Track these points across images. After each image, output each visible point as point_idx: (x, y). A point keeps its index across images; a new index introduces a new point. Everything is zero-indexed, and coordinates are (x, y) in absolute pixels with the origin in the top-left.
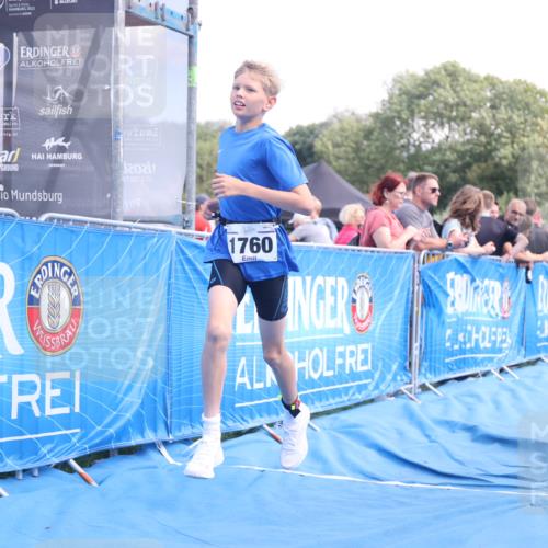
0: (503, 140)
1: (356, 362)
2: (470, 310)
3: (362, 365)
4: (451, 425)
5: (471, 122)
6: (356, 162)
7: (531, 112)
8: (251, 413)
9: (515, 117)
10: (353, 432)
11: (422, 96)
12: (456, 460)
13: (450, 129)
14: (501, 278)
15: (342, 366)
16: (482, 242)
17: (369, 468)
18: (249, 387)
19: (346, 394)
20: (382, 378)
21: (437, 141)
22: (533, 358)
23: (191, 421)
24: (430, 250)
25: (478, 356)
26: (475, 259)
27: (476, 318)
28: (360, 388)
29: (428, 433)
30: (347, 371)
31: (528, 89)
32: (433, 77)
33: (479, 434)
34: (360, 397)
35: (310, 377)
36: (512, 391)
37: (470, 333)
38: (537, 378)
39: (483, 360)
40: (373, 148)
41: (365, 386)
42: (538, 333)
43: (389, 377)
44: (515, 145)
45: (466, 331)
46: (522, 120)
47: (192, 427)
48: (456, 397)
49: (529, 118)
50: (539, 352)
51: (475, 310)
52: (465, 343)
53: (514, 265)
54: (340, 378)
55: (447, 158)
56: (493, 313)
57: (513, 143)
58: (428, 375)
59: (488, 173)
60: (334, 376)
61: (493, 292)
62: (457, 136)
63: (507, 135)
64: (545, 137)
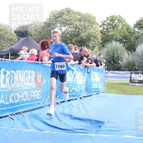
0: (83, 31)
1: (37, 96)
3: (39, 97)
4: (65, 114)
5: (73, 25)
6: (40, 36)
8: (5, 111)
9: (86, 24)
10: (36, 117)
11: (59, 17)
12: (65, 124)
13: (67, 27)
15: (33, 97)
17: (40, 128)
18: (4, 104)
19: (34, 105)
20: (45, 101)
21: (63, 31)
22: (90, 94)
28: (38, 104)
29: (58, 117)
30: (34, 99)
31: (90, 16)
32: (63, 12)
33: (73, 117)
34: (38, 106)
35: (23, 100)
36: (83, 104)
38: (91, 100)
40: (44, 32)
41: (40, 103)
42: (91, 87)
43: (47, 100)
44: (87, 32)
45: (70, 87)
46: (88, 25)
48: (66, 106)
49: (90, 24)
50: (91, 92)
52: (70, 90)
53: (84, 67)
54: (32, 101)
55: (67, 36)
58: (59, 100)
59: (78, 40)
60: (30, 100)
62: (69, 29)
63: (84, 29)
64: (95, 30)
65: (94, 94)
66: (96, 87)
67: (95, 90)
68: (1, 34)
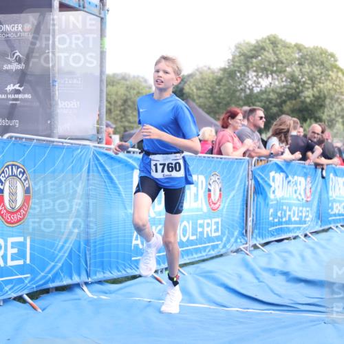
0: (307, 86)
1: (211, 231)
2: (285, 196)
3: (215, 232)
4: (272, 271)
5: (286, 74)
6: (211, 100)
7: (325, 67)
9: (315, 71)
10: (209, 276)
11: (252, 57)
12: (275, 294)
13: (273, 79)
14: (305, 175)
15: (202, 233)
16: (292, 152)
17: (220, 300)
18: (141, 247)
19: (205, 251)
20: (228, 241)
21: (264, 86)
22: (326, 227)
23: (103, 269)
24: (259, 157)
25: (290, 226)
26: (288, 163)
27: (289, 201)
28: (214, 247)
29: (258, 276)
30: (205, 236)
31: (323, 52)
32: (261, 44)
33: (291, 276)
34: (213, 253)
35: (181, 240)
36: (313, 249)
37: (285, 211)
38: (329, 240)
39: (294, 229)
40: (222, 90)
41: (217, 245)
42: (330, 211)
43: (233, 240)
44: (315, 89)
45: (282, 210)
46: (319, 72)
47: (104, 273)
48: (276, 253)
49: (324, 71)
50: (330, 223)
51: (288, 196)
52: (282, 218)
53: (313, 167)
54: (200, 241)
55: (270, 97)
56: (300, 198)
57: (313, 87)
58: (258, 239)
59: (297, 107)
60: (197, 239)
61: (300, 184)
62: (277, 83)
63: (309, 82)
64: (334, 84)
65: (337, 227)
66: (339, 210)
67: (338, 218)
68: (129, 97)
